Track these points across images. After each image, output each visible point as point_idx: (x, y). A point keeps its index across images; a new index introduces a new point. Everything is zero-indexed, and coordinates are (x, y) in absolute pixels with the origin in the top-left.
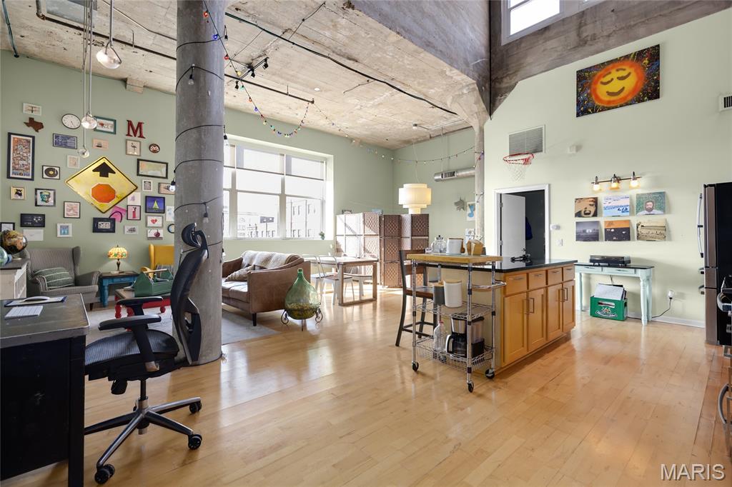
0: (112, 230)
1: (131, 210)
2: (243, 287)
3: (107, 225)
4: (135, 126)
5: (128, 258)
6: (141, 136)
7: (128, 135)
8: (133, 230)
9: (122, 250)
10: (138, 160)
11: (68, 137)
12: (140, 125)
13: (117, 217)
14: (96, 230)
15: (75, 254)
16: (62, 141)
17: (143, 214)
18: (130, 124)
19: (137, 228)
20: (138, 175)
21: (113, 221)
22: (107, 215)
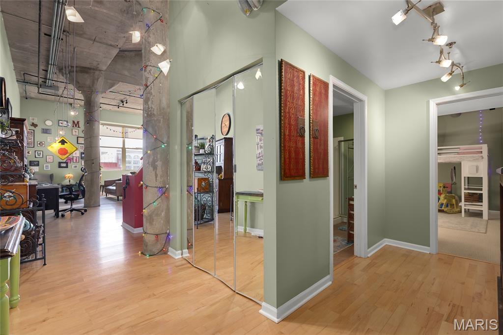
0: (67, 167)
1: (75, 158)
2: (114, 188)
3: (64, 165)
4: (76, 123)
5: (74, 178)
6: (79, 127)
7: (73, 127)
8: (76, 167)
9: (71, 175)
10: (78, 137)
11: (48, 129)
12: (78, 122)
13: (69, 161)
14: (60, 167)
15: (51, 177)
16: (46, 131)
17: (80, 160)
18: (74, 122)
19: (77, 166)
20: (78, 143)
21: (67, 163)
22: (64, 161)
